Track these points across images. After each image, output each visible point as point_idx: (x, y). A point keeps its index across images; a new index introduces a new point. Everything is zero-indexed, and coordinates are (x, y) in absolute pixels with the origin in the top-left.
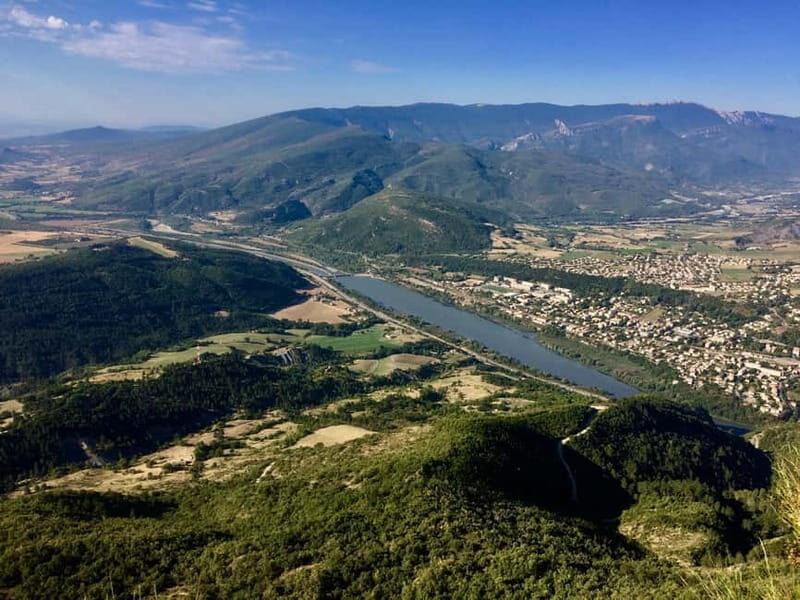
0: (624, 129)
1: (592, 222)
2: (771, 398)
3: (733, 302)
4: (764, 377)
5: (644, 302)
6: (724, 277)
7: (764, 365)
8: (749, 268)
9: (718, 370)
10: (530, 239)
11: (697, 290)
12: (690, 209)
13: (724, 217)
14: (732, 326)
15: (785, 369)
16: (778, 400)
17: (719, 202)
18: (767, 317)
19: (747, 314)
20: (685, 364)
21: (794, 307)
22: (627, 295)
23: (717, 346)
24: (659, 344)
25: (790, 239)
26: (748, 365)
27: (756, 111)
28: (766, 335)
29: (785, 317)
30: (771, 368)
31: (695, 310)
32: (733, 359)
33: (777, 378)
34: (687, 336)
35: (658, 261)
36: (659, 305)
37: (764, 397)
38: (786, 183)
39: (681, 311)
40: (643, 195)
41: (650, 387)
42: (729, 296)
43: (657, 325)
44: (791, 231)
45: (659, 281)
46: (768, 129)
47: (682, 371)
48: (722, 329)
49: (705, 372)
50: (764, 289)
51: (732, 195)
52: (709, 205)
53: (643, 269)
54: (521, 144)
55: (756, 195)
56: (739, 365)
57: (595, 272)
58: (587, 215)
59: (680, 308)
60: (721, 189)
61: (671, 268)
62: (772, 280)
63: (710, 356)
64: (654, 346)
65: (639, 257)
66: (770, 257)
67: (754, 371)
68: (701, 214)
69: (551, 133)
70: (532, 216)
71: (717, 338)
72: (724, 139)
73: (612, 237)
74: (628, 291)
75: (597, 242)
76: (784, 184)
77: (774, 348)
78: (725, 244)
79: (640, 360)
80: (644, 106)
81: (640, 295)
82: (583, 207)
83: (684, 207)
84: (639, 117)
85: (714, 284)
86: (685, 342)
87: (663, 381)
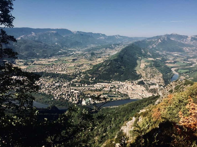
0: (49, 34)
1: (40, 58)
2: (76, 99)
3: (69, 75)
4: (75, 93)
5: (48, 78)
6: (68, 69)
7: (75, 90)
8: (74, 66)
9: (64, 93)
10: (18, 64)
11: (61, 73)
12: (65, 53)
13: (72, 55)
14: (69, 81)
15: (80, 90)
16: (77, 99)
17: (72, 51)
18: (77, 77)
19: (72, 77)
20: (56, 93)
21: (82, 74)
22: (44, 76)
23: (65, 87)
24: (50, 89)
25: (85, 58)
26: (72, 90)
27: (79, 31)
28: (77, 82)
29: (80, 77)
30: (77, 90)
31: (61, 78)
32: (68, 90)
33: (78, 93)
34: (58, 85)
35: (53, 67)
36: (52, 78)
37: (74, 98)
38: (86, 46)
39: (58, 79)
40: (53, 50)
41: (45, 102)
42: (69, 74)
43: (51, 84)
44: (85, 57)
45: (53, 72)
46: (82, 35)
47: (55, 95)
48: (67, 82)
49: (61, 95)
50: (77, 71)
51: (75, 50)
52: (69, 52)
53: (49, 69)
54: (21, 38)
55: (80, 49)
56: (69, 91)
57: (35, 71)
58: (39, 56)
59: (57, 78)
60: (73, 48)
61: (56, 68)
62: (79, 68)
63: (63, 90)
64: (49, 90)
65: (49, 66)
66: (79, 63)
67: (73, 92)
68: (67, 54)
69: (30, 35)
70: (22, 57)
71: (65, 85)
72: (73, 37)
73: (44, 61)
74: (44, 75)
75: (39, 63)
76: (86, 47)
77: (78, 85)
78: (70, 61)
79: (44, 94)
80: (54, 29)
81: (47, 76)
82: (38, 54)
83: (64, 53)
84: (53, 32)
85: (66, 71)
86: (57, 87)
87: (49, 99)
